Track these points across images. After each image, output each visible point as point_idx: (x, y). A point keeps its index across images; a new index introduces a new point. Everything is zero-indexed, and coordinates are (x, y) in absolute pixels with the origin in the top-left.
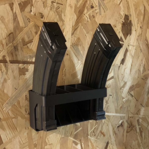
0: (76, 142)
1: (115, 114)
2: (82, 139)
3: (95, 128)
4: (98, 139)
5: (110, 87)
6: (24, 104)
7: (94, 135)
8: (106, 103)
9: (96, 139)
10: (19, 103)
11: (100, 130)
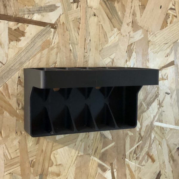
0: (103, 166)
1: (175, 126)
2: (115, 162)
3: (137, 146)
4: (142, 166)
5: (168, 79)
6: (16, 91)
7: (135, 158)
9: (139, 164)
10: (6, 88)
11: (147, 150)
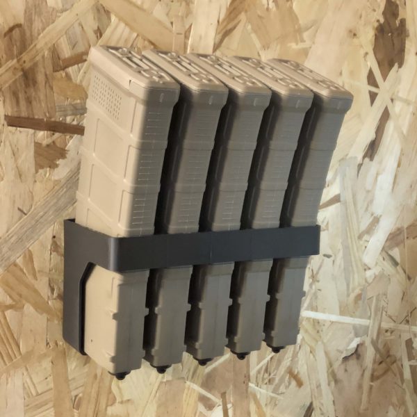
0: (209, 399)
1: (340, 317)
2: (230, 389)
4: (278, 394)
5: (328, 229)
6: (48, 263)
7: (266, 381)
8: (311, 280)
9: (273, 392)
10: (29, 258)
11: (288, 364)
